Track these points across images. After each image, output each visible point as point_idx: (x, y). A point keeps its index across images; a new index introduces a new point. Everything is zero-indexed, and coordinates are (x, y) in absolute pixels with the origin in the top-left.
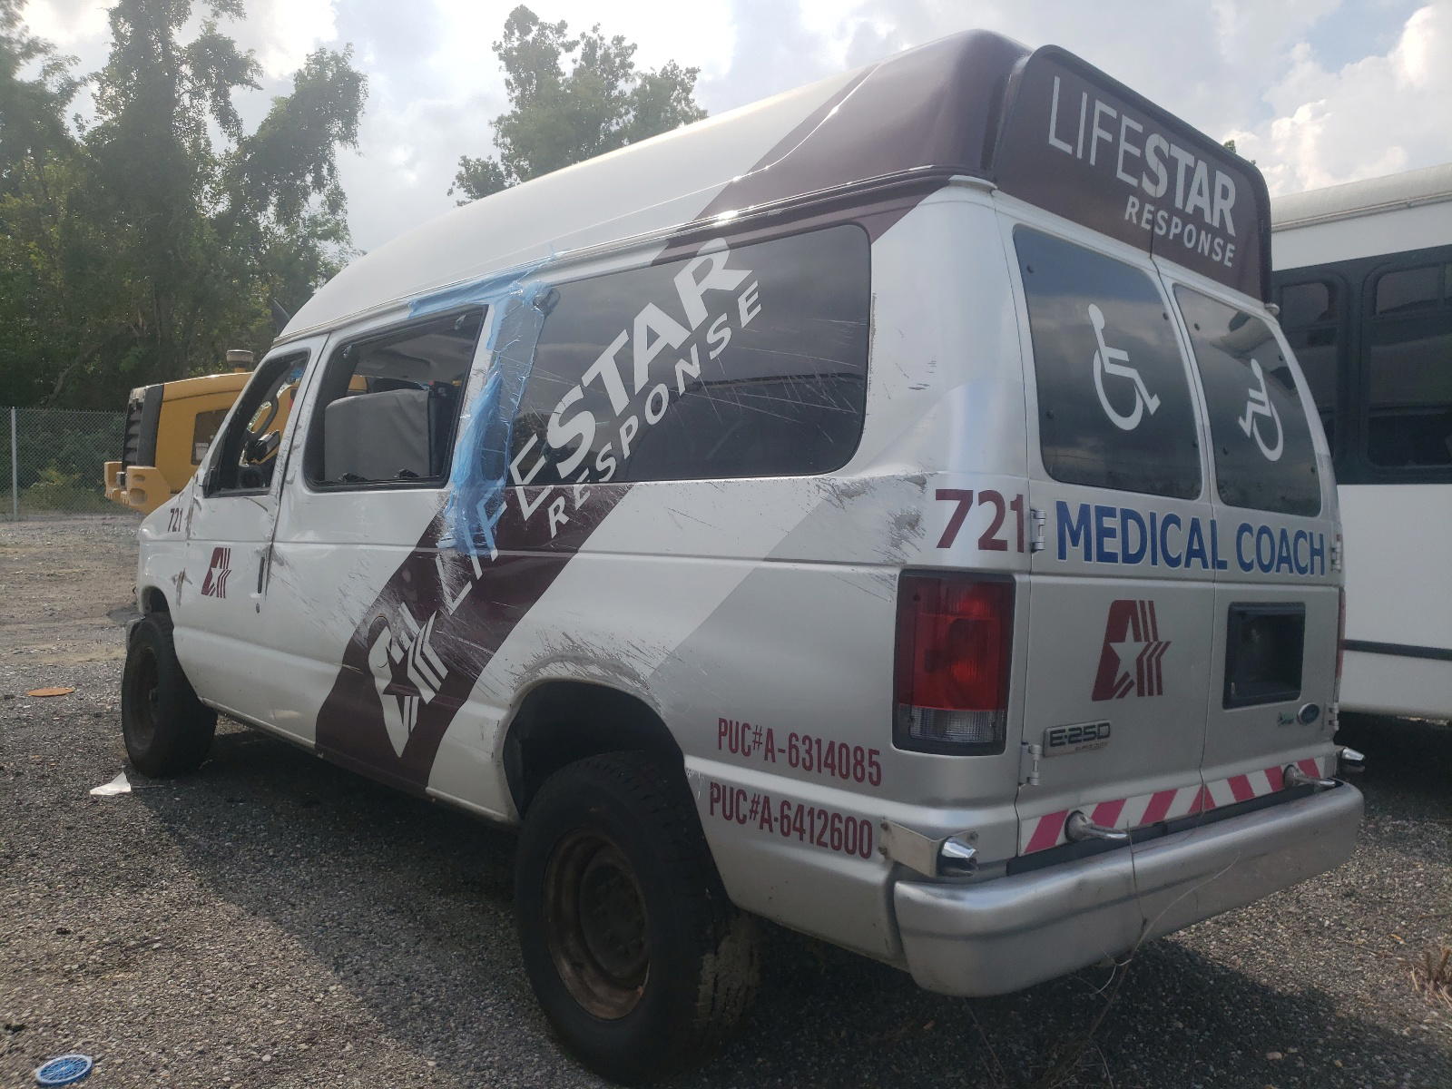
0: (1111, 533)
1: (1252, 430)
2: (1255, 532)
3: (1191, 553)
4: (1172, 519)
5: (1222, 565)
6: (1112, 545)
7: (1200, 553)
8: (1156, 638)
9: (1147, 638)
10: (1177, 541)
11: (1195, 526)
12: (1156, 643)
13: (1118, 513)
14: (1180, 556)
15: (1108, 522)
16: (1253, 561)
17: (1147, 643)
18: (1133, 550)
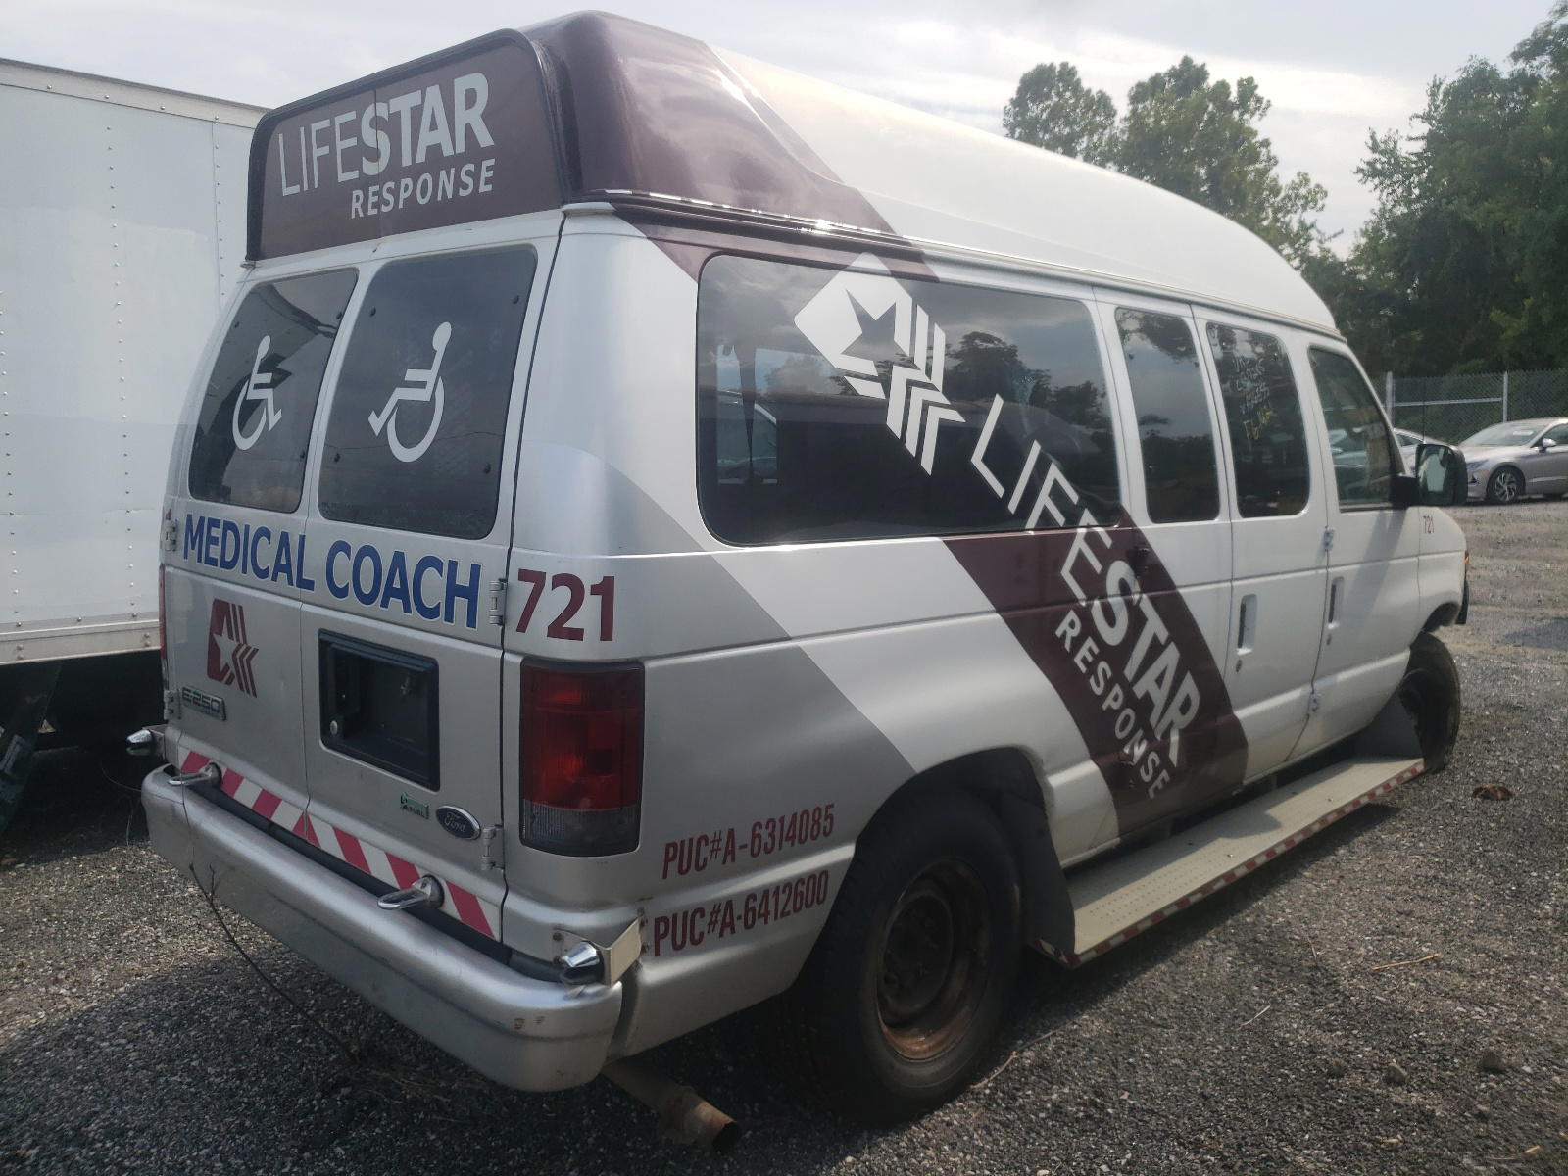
0: (215, 541)
1: (385, 428)
2: (353, 554)
3: (279, 568)
4: (264, 532)
5: (308, 585)
6: (215, 552)
7: (287, 569)
8: (245, 642)
9: (238, 640)
10: (267, 553)
11: (285, 537)
12: (244, 647)
13: (222, 524)
14: (268, 568)
15: (216, 533)
16: (347, 585)
17: (237, 644)
18: (229, 558)
